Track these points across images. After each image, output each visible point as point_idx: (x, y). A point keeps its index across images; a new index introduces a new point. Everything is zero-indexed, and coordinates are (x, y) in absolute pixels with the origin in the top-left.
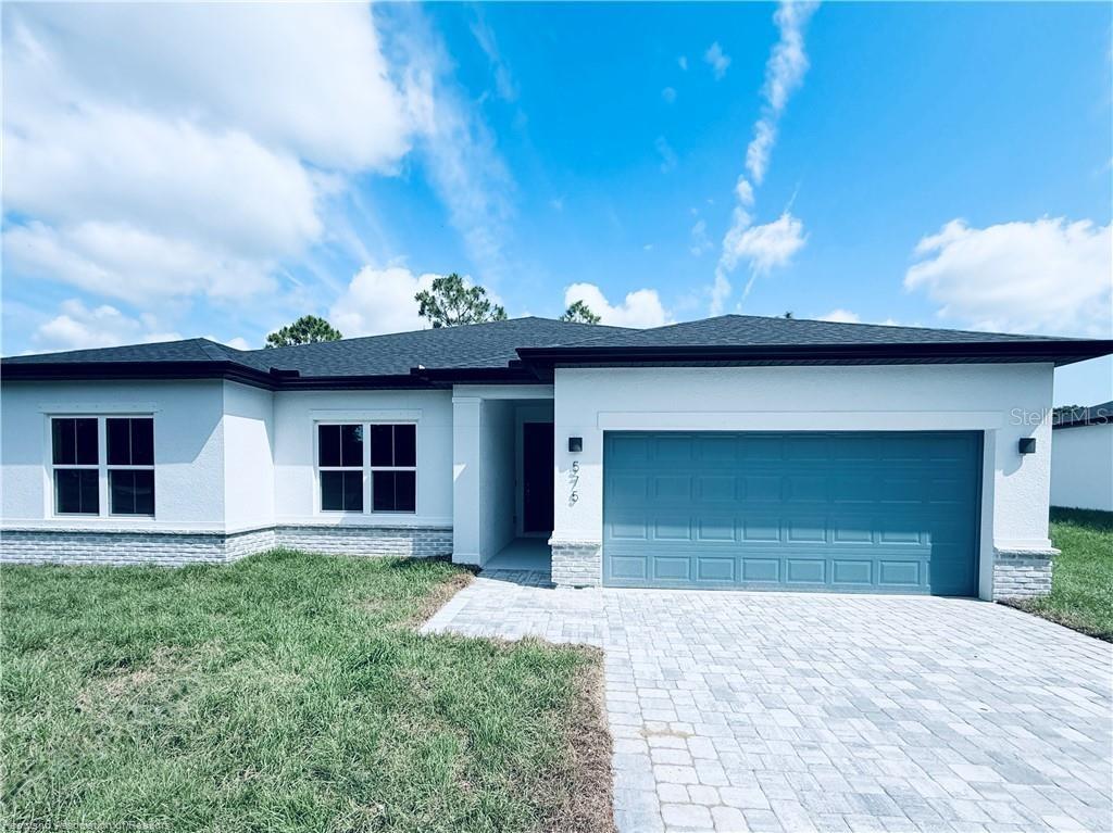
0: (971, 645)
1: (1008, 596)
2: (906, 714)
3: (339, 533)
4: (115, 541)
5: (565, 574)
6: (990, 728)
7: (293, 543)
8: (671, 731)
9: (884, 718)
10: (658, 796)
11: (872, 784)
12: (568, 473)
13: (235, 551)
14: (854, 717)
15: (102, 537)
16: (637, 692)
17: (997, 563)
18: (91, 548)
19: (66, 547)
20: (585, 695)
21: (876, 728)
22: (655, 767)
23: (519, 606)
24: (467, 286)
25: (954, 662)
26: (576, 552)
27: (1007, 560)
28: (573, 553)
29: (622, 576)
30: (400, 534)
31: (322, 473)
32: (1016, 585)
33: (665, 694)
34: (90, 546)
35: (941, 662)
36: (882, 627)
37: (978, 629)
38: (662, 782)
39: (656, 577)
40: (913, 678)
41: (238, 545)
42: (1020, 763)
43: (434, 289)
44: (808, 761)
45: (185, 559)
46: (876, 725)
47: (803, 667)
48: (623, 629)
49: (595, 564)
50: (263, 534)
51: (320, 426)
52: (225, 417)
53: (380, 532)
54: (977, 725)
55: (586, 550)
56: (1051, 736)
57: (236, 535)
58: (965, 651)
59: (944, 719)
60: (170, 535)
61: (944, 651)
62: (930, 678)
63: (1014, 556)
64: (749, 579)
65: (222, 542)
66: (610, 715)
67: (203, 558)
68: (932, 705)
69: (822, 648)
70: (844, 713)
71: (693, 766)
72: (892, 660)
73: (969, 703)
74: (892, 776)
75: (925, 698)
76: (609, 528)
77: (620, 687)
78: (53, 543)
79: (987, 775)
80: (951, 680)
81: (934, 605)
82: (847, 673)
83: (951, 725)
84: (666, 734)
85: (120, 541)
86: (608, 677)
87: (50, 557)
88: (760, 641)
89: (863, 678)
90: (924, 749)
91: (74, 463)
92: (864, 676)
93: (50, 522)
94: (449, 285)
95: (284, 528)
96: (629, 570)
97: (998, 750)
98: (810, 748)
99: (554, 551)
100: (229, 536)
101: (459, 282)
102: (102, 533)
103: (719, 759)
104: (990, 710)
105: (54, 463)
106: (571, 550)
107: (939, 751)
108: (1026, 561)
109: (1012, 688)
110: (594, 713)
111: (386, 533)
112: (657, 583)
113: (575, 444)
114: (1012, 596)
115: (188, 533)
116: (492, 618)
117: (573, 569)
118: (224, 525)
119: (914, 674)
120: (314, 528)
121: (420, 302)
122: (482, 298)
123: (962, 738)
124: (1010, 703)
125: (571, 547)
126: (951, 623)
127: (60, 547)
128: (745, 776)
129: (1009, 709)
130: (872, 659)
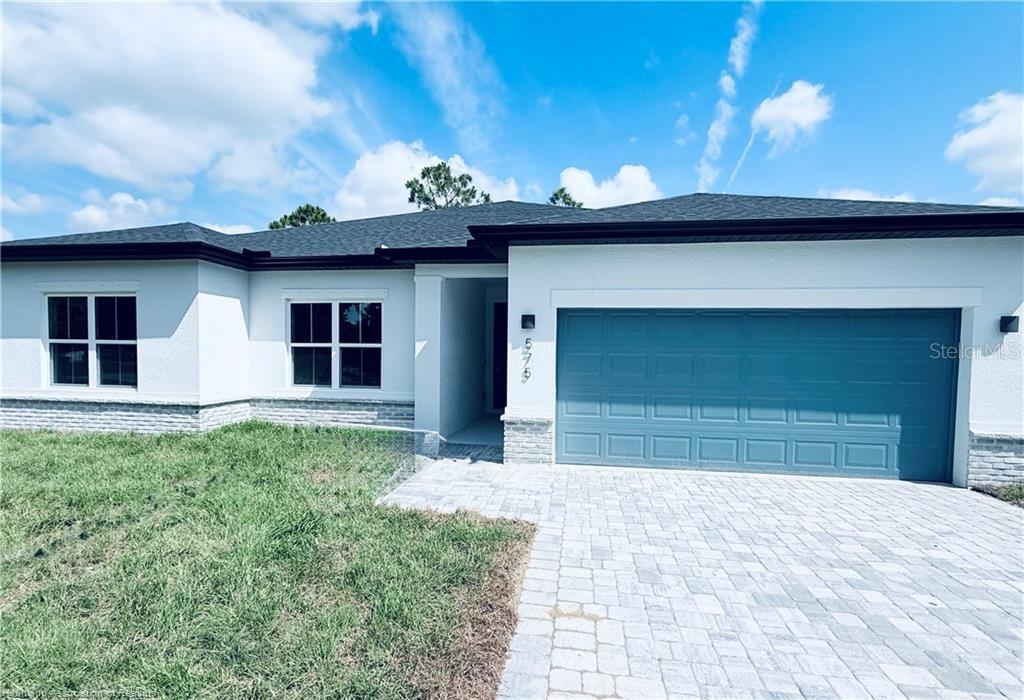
0: (934, 534)
1: (984, 483)
2: (844, 605)
3: (309, 406)
4: (101, 410)
5: (517, 450)
6: (937, 625)
7: (266, 414)
8: (583, 613)
9: (816, 610)
10: (549, 682)
11: (786, 682)
12: (520, 350)
13: (209, 422)
14: (784, 606)
15: (91, 407)
16: (558, 570)
17: (973, 448)
18: (81, 416)
19: (60, 415)
20: (501, 572)
21: (806, 620)
22: (555, 650)
23: (466, 480)
24: (454, 174)
25: (912, 551)
26: (528, 429)
27: (984, 445)
28: (524, 429)
29: (575, 453)
30: (366, 408)
31: (294, 349)
32: (993, 472)
33: (588, 573)
34: (79, 414)
35: (896, 551)
36: (839, 511)
37: (944, 515)
38: (557, 667)
39: (610, 454)
40: (861, 567)
41: (213, 416)
42: (962, 666)
43: (423, 177)
44: (722, 652)
45: (164, 428)
46: (807, 616)
47: (742, 551)
48: (564, 505)
49: (549, 440)
50: (237, 406)
51: (292, 305)
52: (200, 295)
53: (347, 406)
54: (922, 621)
55: (540, 426)
56: (1005, 637)
57: (210, 406)
58: (924, 540)
59: (886, 613)
60: (150, 405)
61: (901, 539)
62: (879, 567)
63: (992, 441)
64: (705, 458)
65: (197, 413)
66: (524, 593)
67: (180, 427)
68: (874, 596)
69: (767, 531)
70: (774, 601)
71: (596, 652)
72: (841, 547)
73: (918, 597)
74: (812, 674)
75: (869, 589)
76: (563, 405)
77: (543, 564)
78: (48, 411)
79: (922, 678)
80: (903, 570)
81: (900, 490)
82: (789, 559)
83: (892, 620)
84: (576, 616)
85: (106, 410)
86: (533, 554)
87: (46, 424)
88: (703, 522)
89: (805, 564)
90: (856, 645)
91: (66, 338)
92: (808, 563)
93: (45, 392)
94: (438, 174)
95: (259, 401)
96: (583, 447)
97: (940, 649)
98: (728, 638)
99: (506, 426)
100: (203, 407)
101: (448, 170)
102: (90, 403)
103: (625, 646)
104: (940, 605)
105: (50, 338)
106: (523, 426)
107: (871, 648)
108: (1005, 447)
109: (970, 582)
110: (506, 591)
111: (353, 407)
112: (610, 460)
113: (528, 321)
114: (988, 482)
115: (166, 403)
116: (436, 491)
117: (525, 444)
118: (198, 396)
119: (861, 561)
120: (286, 401)
121: (410, 189)
122: (470, 186)
123: (902, 636)
124: (965, 598)
125: (523, 423)
126: (914, 509)
127: (54, 415)
128: (649, 666)
129: (964, 605)
130: (819, 545)
